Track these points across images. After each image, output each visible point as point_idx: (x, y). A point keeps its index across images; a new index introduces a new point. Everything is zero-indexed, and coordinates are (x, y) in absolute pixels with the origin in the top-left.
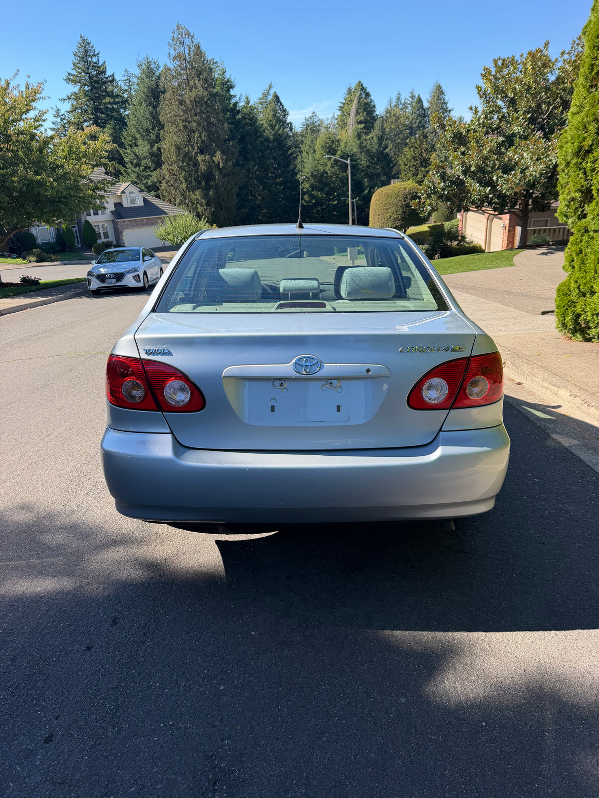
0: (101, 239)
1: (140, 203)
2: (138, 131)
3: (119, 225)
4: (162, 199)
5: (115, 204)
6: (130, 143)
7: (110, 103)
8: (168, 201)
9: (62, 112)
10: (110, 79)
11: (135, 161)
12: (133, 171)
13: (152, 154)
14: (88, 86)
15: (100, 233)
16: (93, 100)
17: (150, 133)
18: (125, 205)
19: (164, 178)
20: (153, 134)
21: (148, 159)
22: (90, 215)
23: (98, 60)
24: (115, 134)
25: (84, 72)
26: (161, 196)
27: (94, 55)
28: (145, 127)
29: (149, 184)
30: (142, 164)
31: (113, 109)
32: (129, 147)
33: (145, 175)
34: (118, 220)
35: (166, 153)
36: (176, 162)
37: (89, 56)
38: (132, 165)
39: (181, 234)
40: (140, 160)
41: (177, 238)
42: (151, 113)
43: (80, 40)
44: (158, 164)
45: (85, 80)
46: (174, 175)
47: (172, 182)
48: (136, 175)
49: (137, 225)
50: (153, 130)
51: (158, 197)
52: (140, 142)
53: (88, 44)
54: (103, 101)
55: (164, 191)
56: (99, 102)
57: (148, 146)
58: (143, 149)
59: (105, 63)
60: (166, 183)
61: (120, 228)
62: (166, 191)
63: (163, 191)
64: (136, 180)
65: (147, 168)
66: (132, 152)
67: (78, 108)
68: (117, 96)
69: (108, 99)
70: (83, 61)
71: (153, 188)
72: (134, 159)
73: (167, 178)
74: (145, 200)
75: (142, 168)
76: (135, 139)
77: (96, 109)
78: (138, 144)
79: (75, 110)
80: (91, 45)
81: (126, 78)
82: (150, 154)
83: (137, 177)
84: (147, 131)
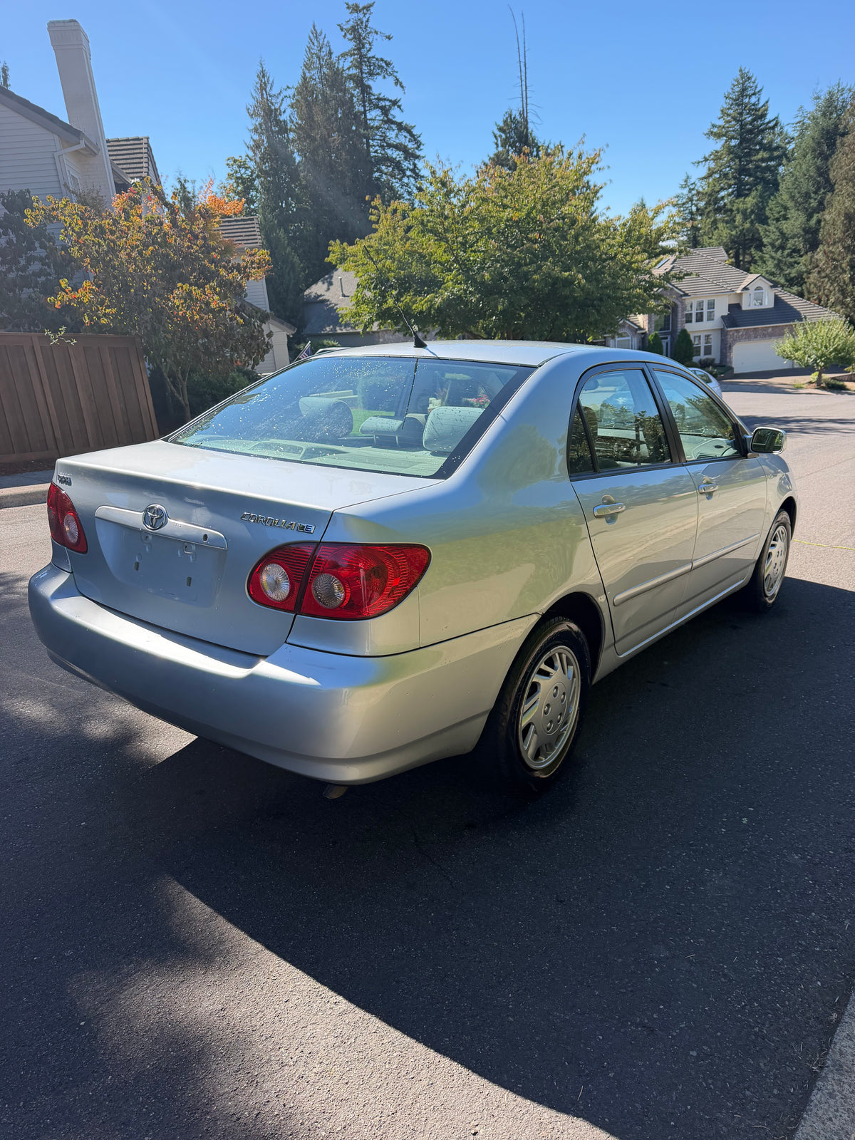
0: (699, 355)
1: (768, 303)
2: (792, 197)
3: (729, 337)
4: (806, 297)
5: (731, 306)
6: (777, 216)
7: (763, 160)
8: (815, 300)
9: (692, 181)
10: (771, 124)
11: (779, 241)
12: (772, 257)
13: (807, 231)
14: (736, 139)
15: (700, 347)
16: (740, 158)
17: (810, 198)
18: (744, 307)
19: (817, 266)
20: (815, 199)
21: (799, 238)
22: (691, 322)
23: (758, 100)
24: (760, 204)
25: (734, 119)
26: (806, 294)
27: (754, 94)
28: (803, 190)
29: (792, 275)
30: (789, 245)
31: (768, 168)
32: (775, 222)
33: (790, 263)
34: (729, 329)
35: (827, 227)
36: (841, 240)
37: (747, 96)
38: (773, 248)
39: (817, 350)
40: (787, 240)
41: (809, 357)
42: (818, 169)
43: (738, 75)
44: (813, 244)
45: (733, 131)
46: (834, 260)
47: (828, 272)
48: (776, 262)
49: (756, 335)
50: (815, 193)
51: (801, 295)
52: (793, 213)
53: (749, 78)
54: (753, 158)
55: (812, 286)
56: (747, 161)
57: (802, 218)
58: (795, 223)
59: (767, 102)
60: (819, 272)
61: (730, 340)
62: (815, 285)
63: (810, 285)
64: (773, 270)
65: (796, 251)
66: (777, 228)
67: (716, 172)
68: (777, 148)
69: (763, 154)
70: (736, 104)
71: (796, 282)
72: (778, 239)
73: (821, 265)
74: (777, 299)
75: (786, 252)
76: (786, 208)
77: (742, 171)
78: (789, 216)
79: (710, 175)
80: (753, 80)
81: (798, 119)
82: (804, 230)
83: (778, 266)
84: (807, 196)
